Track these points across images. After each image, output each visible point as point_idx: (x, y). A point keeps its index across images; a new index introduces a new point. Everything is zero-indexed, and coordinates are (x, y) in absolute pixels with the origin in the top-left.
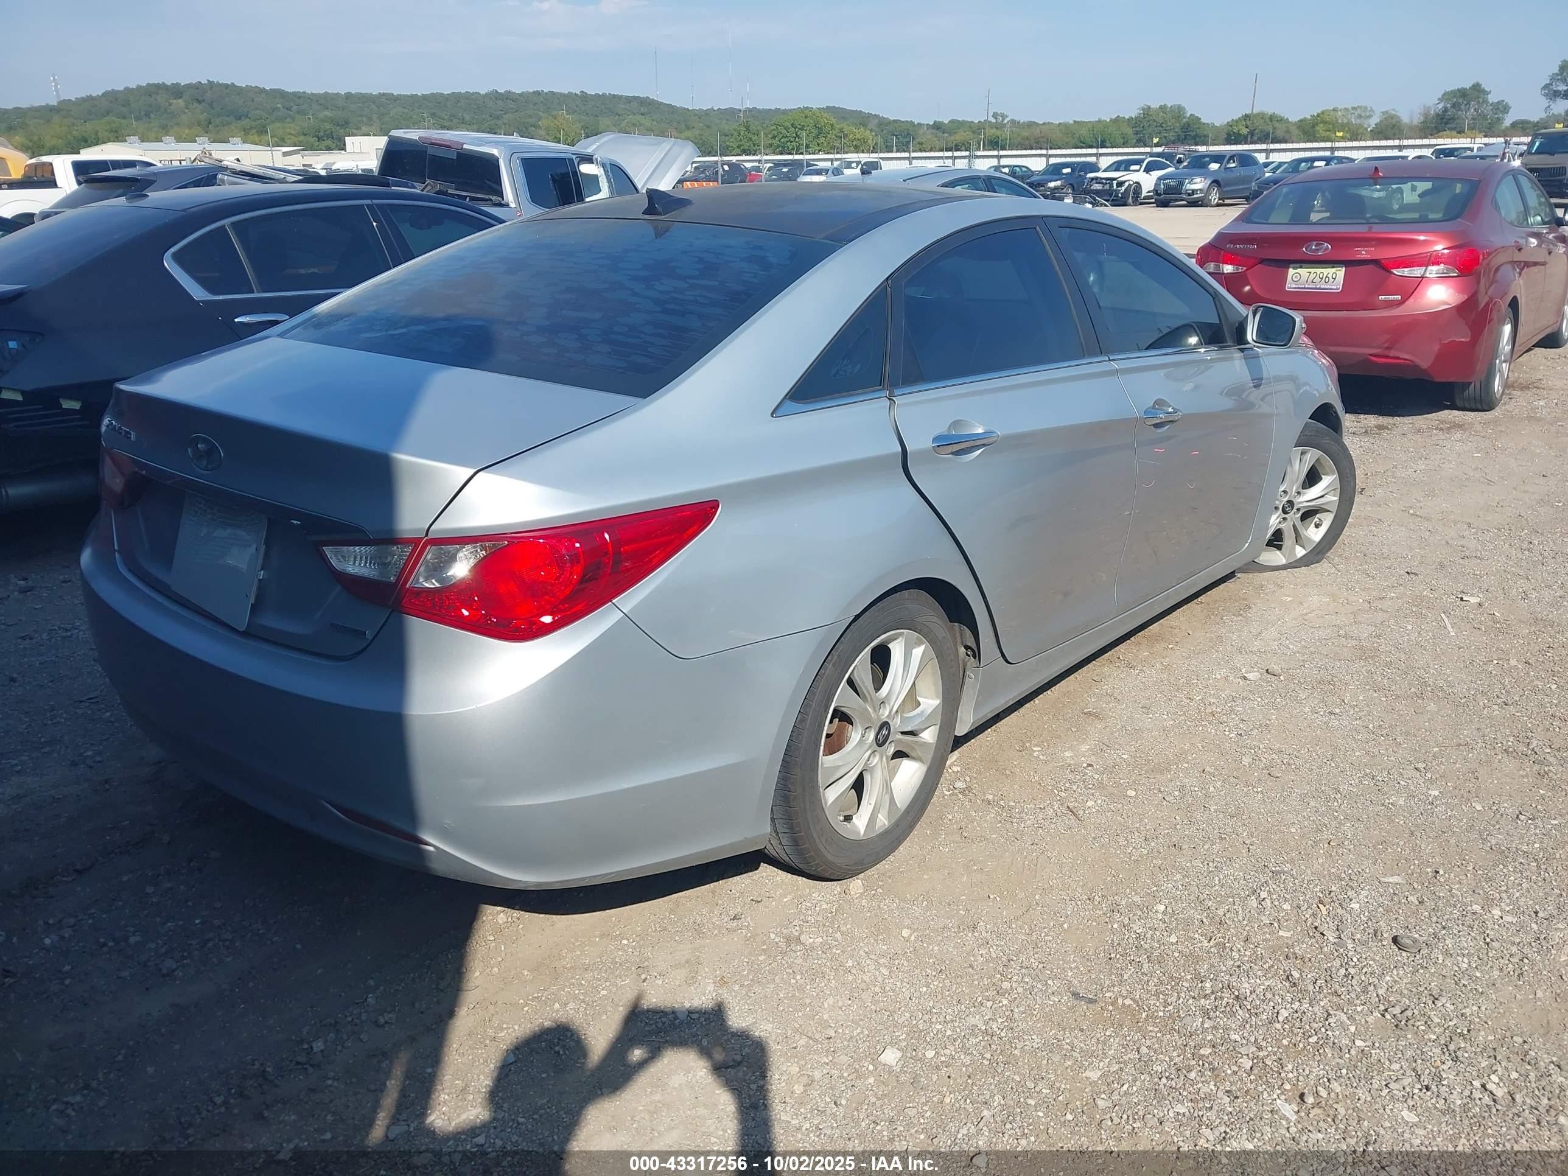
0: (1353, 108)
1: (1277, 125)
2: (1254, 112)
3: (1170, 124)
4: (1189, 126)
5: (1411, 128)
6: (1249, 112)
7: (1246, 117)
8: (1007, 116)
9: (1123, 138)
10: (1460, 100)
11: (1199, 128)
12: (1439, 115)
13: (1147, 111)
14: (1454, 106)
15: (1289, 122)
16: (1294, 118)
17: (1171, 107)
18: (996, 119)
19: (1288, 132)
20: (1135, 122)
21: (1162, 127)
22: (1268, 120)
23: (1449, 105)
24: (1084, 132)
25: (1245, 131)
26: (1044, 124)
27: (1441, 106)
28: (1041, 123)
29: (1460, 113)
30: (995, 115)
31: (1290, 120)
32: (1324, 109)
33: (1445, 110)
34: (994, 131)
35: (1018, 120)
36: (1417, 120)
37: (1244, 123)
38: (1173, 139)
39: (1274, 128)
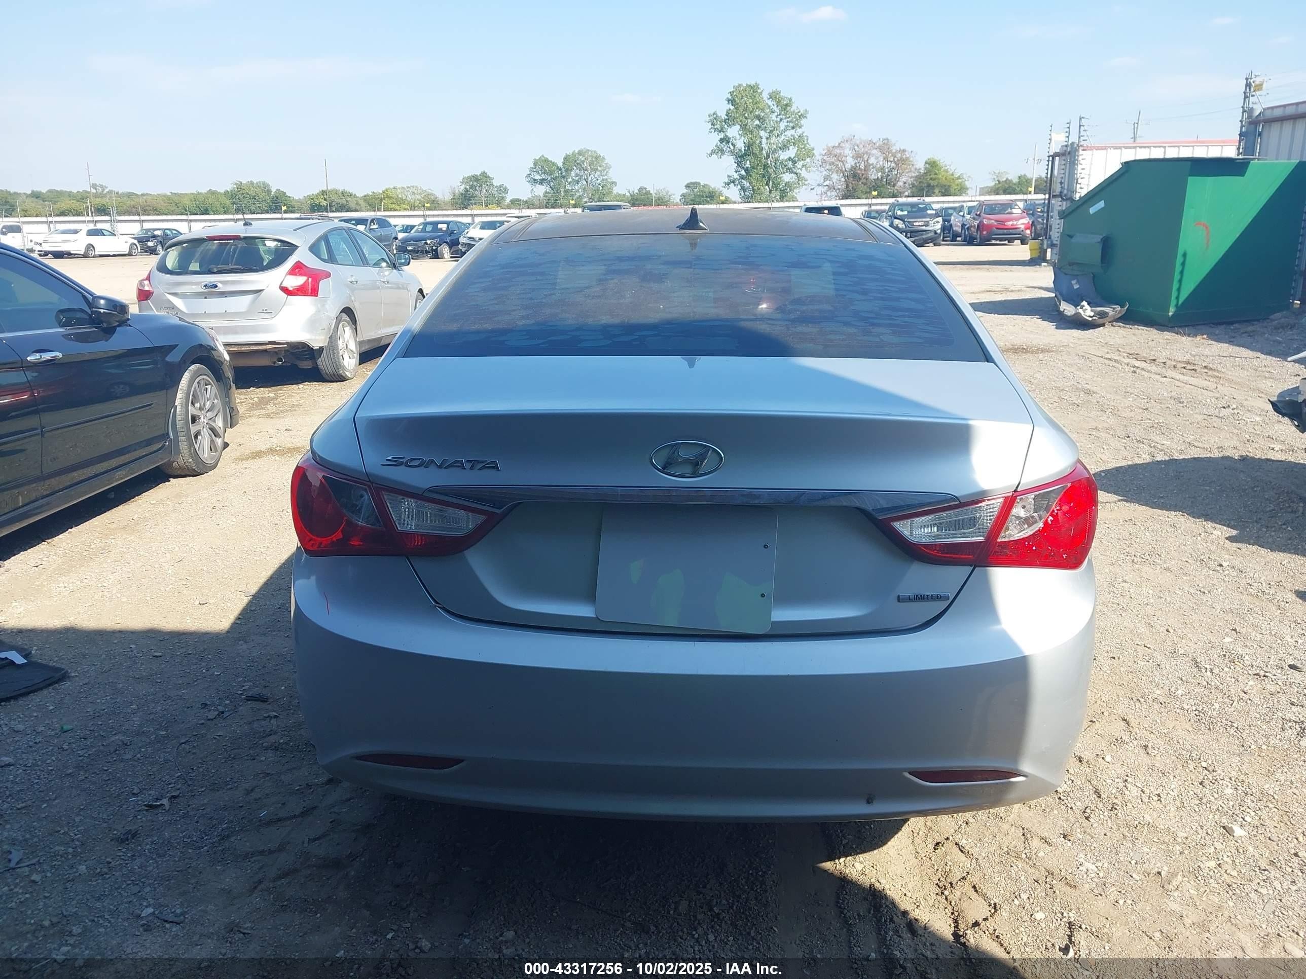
0: (408, 187)
1: (349, 199)
2: (329, 188)
3: (261, 196)
4: (277, 198)
5: (445, 203)
6: (325, 188)
7: (323, 193)
8: (107, 188)
9: (224, 208)
10: (475, 184)
11: (286, 200)
12: (462, 194)
13: (240, 186)
14: (471, 187)
15: (357, 197)
16: (360, 194)
17: (257, 183)
18: (96, 189)
19: (357, 204)
20: (231, 195)
21: (255, 199)
22: (341, 195)
23: (468, 187)
24: (187, 202)
25: (324, 203)
26: (142, 195)
27: (463, 187)
28: (140, 194)
29: (476, 192)
30: (94, 186)
31: (357, 195)
32: (387, 187)
33: (467, 191)
34: (98, 200)
35: (116, 191)
36: (448, 197)
37: (322, 197)
38: (266, 208)
39: (347, 201)
